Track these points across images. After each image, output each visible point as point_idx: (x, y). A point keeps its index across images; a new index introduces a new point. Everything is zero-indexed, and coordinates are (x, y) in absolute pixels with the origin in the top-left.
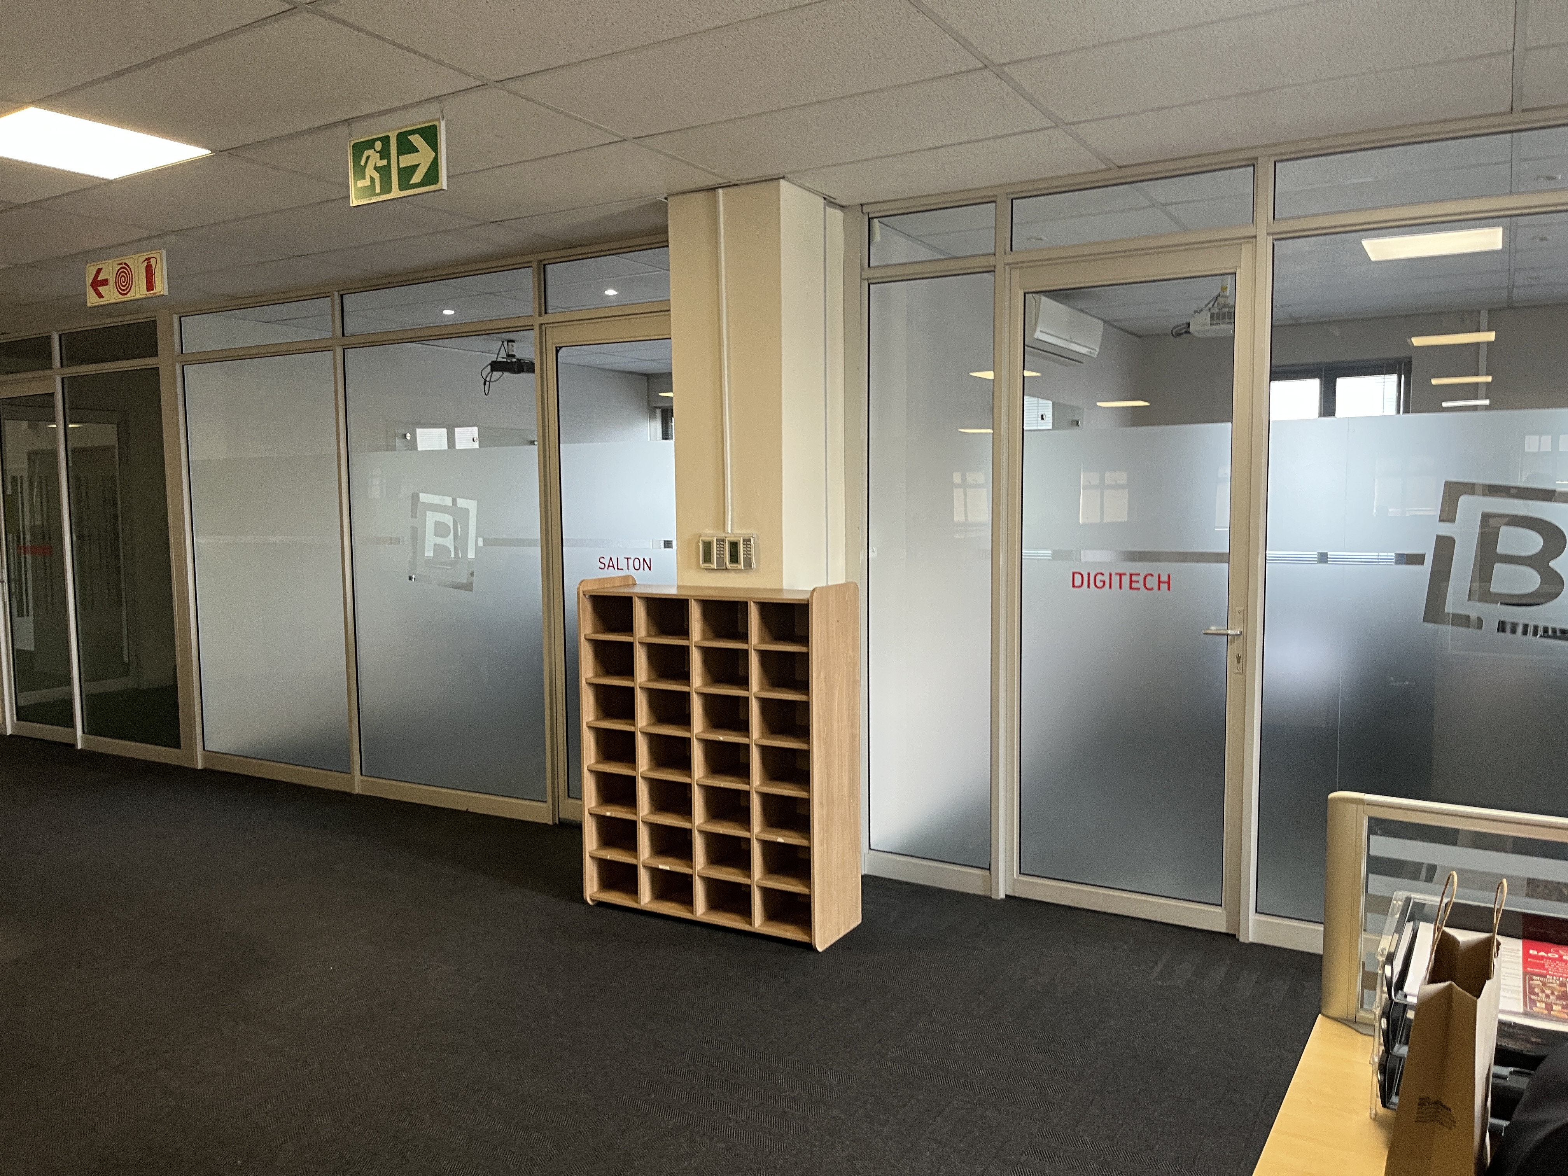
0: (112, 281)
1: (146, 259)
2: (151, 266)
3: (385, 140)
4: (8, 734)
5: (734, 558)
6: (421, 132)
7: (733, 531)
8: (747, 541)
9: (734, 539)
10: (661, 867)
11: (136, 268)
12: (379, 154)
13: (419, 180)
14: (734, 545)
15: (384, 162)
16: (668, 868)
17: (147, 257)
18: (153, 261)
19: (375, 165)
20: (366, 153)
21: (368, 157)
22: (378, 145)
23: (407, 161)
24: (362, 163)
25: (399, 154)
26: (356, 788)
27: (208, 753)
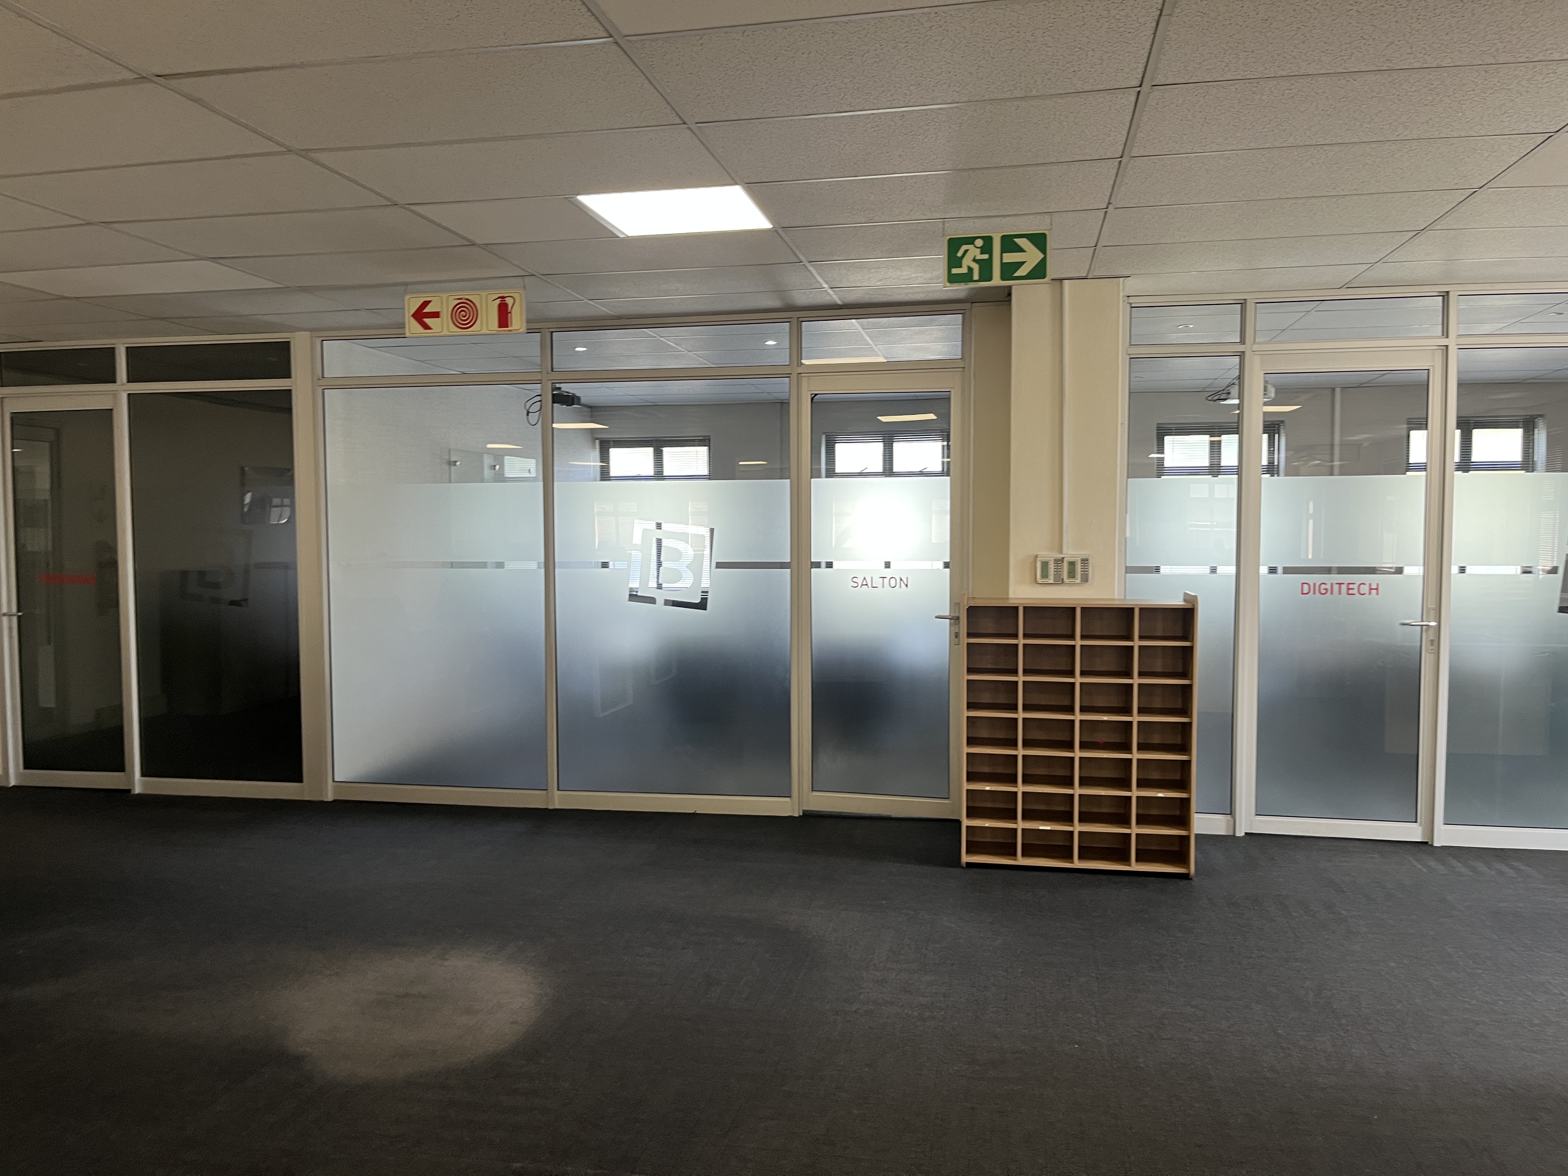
0: (446, 315)
1: (499, 298)
2: (506, 305)
3: (988, 240)
4: (11, 785)
5: (1072, 574)
6: (1031, 237)
7: (1070, 552)
8: (1085, 561)
9: (1072, 560)
10: (1041, 828)
11: (484, 306)
12: (979, 249)
13: (1025, 274)
14: (1072, 564)
15: (986, 256)
16: (1048, 828)
17: (501, 295)
18: (509, 301)
19: (974, 258)
20: (964, 247)
21: (966, 251)
22: (979, 243)
23: (1009, 258)
24: (959, 254)
25: (1003, 251)
26: (556, 803)
27: (338, 784)
